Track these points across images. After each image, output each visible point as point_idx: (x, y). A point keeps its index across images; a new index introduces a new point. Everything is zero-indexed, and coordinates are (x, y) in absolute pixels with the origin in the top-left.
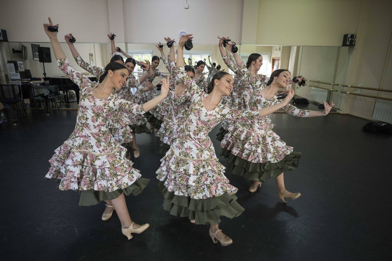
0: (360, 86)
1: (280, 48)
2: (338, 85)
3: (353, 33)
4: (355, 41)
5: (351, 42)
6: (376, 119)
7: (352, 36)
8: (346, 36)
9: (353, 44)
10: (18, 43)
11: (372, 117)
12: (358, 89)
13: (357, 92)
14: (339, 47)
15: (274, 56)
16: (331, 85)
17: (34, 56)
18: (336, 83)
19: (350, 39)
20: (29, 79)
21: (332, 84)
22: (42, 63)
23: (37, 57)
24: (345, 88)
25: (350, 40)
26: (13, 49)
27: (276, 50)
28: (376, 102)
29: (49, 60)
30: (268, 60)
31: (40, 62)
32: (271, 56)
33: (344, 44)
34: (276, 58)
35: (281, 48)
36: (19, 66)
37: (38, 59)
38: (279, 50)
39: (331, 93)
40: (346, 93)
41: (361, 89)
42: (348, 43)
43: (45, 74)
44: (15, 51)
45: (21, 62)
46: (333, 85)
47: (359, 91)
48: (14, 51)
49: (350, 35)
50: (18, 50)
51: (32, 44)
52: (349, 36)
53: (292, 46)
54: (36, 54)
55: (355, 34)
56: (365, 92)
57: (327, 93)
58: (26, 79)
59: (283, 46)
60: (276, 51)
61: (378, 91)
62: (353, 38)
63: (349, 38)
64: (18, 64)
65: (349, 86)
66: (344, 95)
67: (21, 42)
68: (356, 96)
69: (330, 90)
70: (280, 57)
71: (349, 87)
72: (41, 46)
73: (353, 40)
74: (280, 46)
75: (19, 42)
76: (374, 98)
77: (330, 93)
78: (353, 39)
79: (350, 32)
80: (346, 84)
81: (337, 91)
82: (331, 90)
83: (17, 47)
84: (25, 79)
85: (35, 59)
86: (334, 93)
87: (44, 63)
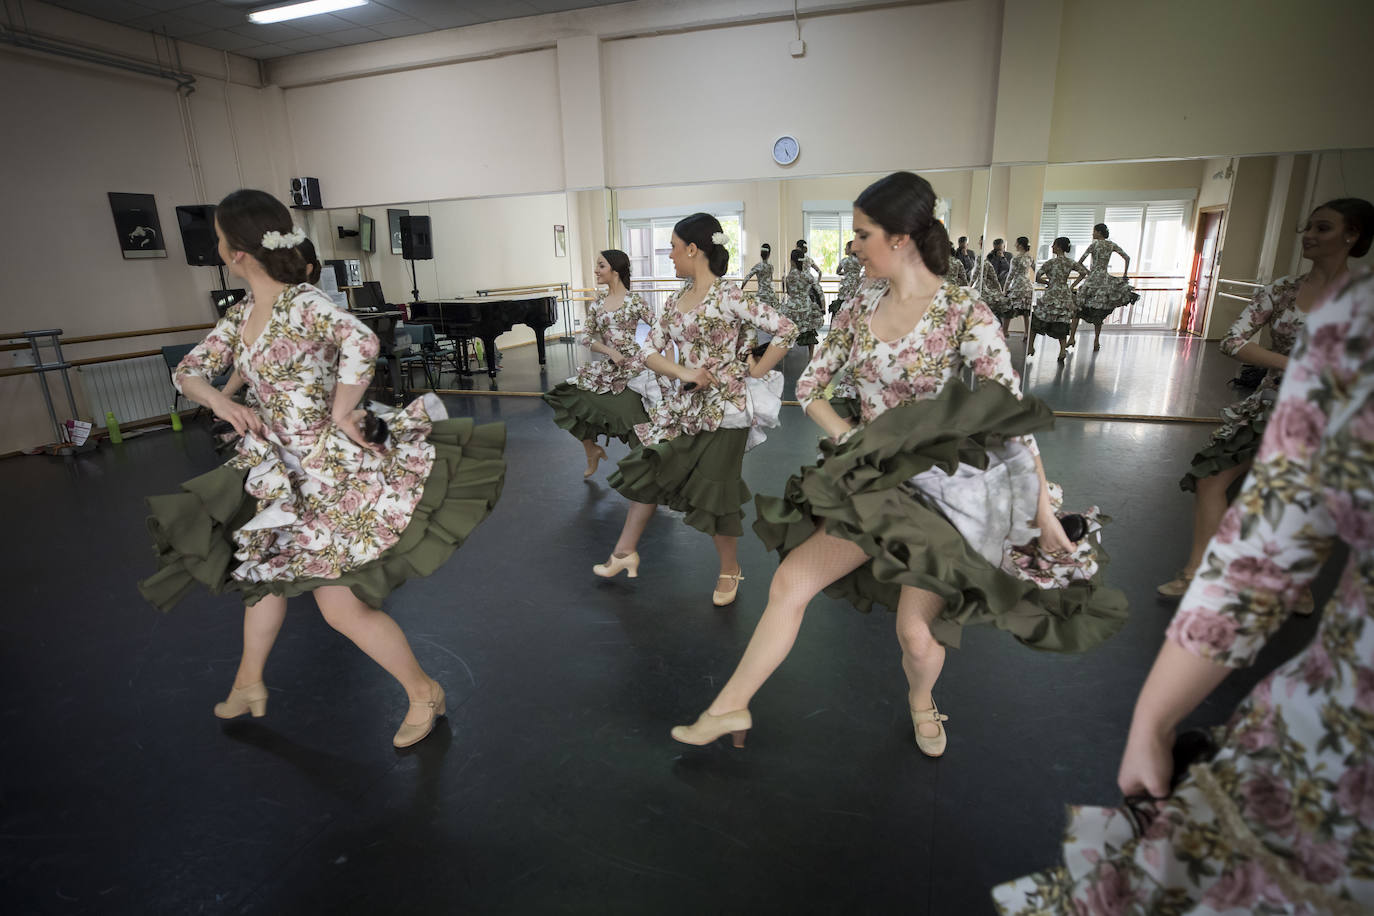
1: (1230, 169)
10: (354, 210)
15: (1205, 202)
17: (393, 243)
20: (374, 308)
22: (409, 262)
26: (341, 229)
27: (1219, 175)
29: (427, 254)
32: (1195, 202)
34: (1215, 207)
35: (1235, 168)
36: (348, 272)
37: (400, 251)
38: (1228, 176)
43: (415, 293)
44: (346, 231)
45: (353, 262)
48: (343, 233)
50: (352, 229)
51: (388, 210)
58: (368, 309)
59: (1243, 161)
60: (1218, 180)
64: (348, 267)
67: (361, 207)
70: (1227, 205)
72: (411, 214)
75: (356, 207)
83: (349, 222)
84: (364, 309)
85: (396, 251)
87: (415, 261)
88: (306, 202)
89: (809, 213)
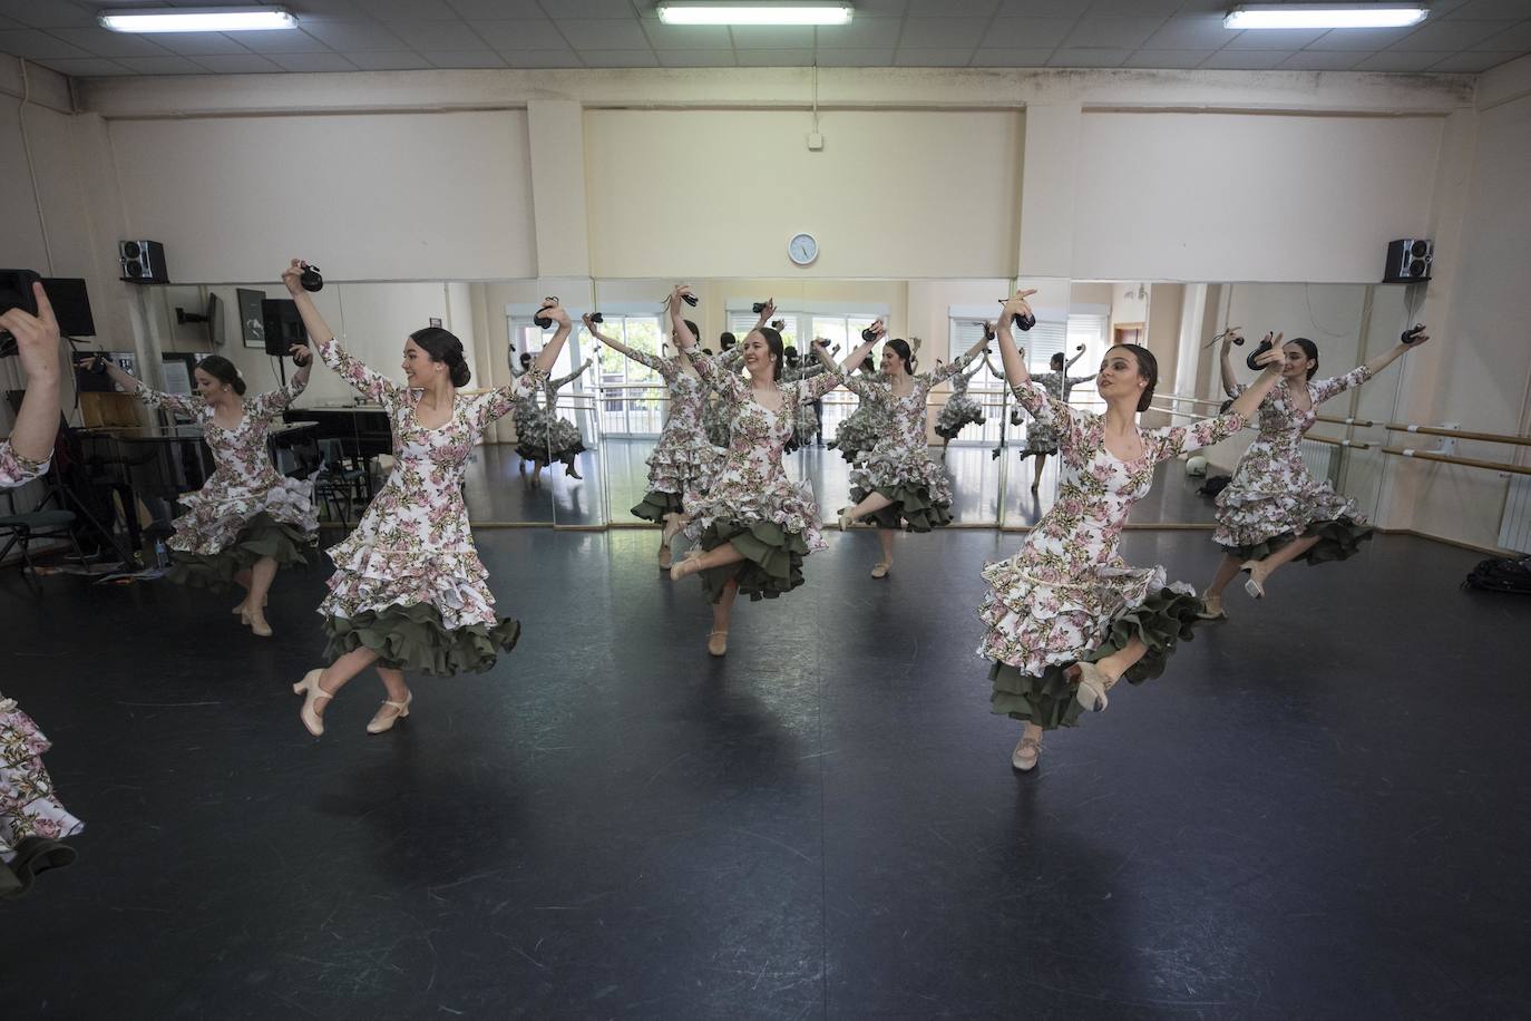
0: (1449, 427)
1: (1142, 290)
2: (1369, 424)
3: (1423, 238)
4: (1429, 266)
5: (1417, 268)
6: (1512, 548)
7: (1420, 247)
8: (1395, 248)
9: (1424, 274)
10: (196, 287)
11: (1497, 540)
12: (1442, 437)
13: (1439, 449)
14: (1370, 288)
15: (1119, 320)
16: (1345, 426)
17: (246, 334)
18: (1362, 416)
19: (1411, 256)
21: (1349, 421)
22: (275, 359)
23: (255, 338)
24: (1397, 436)
25: (1410, 261)
26: (179, 311)
27: (1129, 294)
28: (1508, 485)
30: (1099, 334)
31: (269, 356)
32: (1109, 317)
33: (1391, 277)
34: (1130, 324)
35: (1148, 290)
37: (261, 343)
38: (1141, 296)
39: (1341, 453)
40: (1401, 454)
41: (1455, 439)
42: (1405, 272)
44: (187, 315)
46: (1353, 424)
47: (1447, 447)
48: (183, 317)
49: (1413, 243)
50: (195, 312)
51: (238, 290)
52: (1407, 246)
53: (1192, 283)
54: (251, 324)
55: (1428, 240)
56: (1469, 449)
57: (1329, 456)
59: (1153, 284)
60: (1129, 300)
61: (1514, 445)
62: (1422, 256)
63: (1407, 253)
65: (1413, 428)
66: (1393, 459)
67: (205, 285)
68: (1438, 463)
69: (1341, 445)
70: (1143, 324)
71: (1413, 432)
73: (1422, 262)
74: (1142, 284)
75: (199, 285)
76: (1503, 473)
77: (1339, 453)
78: (1423, 258)
79: (1411, 234)
80: (1400, 422)
81: (1366, 447)
82: (1346, 442)
83: (191, 300)
85: (249, 343)
86: (1355, 453)
88: (148, 273)
89: (733, 312)
